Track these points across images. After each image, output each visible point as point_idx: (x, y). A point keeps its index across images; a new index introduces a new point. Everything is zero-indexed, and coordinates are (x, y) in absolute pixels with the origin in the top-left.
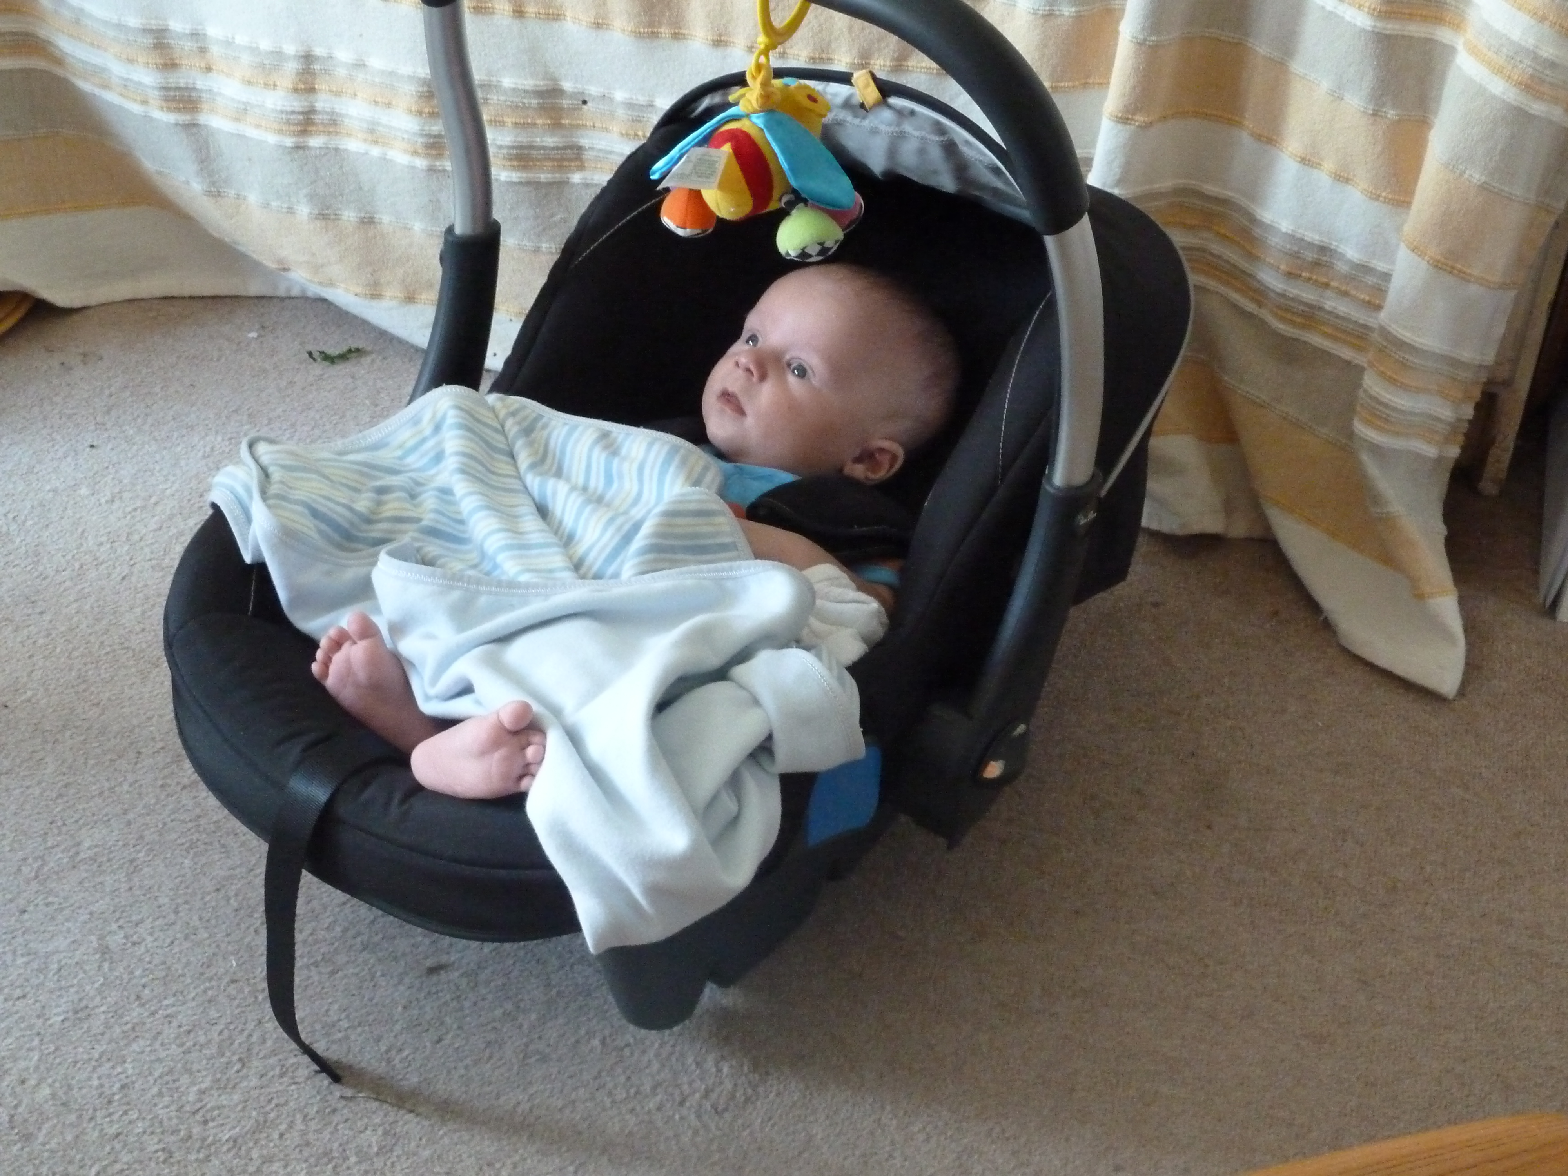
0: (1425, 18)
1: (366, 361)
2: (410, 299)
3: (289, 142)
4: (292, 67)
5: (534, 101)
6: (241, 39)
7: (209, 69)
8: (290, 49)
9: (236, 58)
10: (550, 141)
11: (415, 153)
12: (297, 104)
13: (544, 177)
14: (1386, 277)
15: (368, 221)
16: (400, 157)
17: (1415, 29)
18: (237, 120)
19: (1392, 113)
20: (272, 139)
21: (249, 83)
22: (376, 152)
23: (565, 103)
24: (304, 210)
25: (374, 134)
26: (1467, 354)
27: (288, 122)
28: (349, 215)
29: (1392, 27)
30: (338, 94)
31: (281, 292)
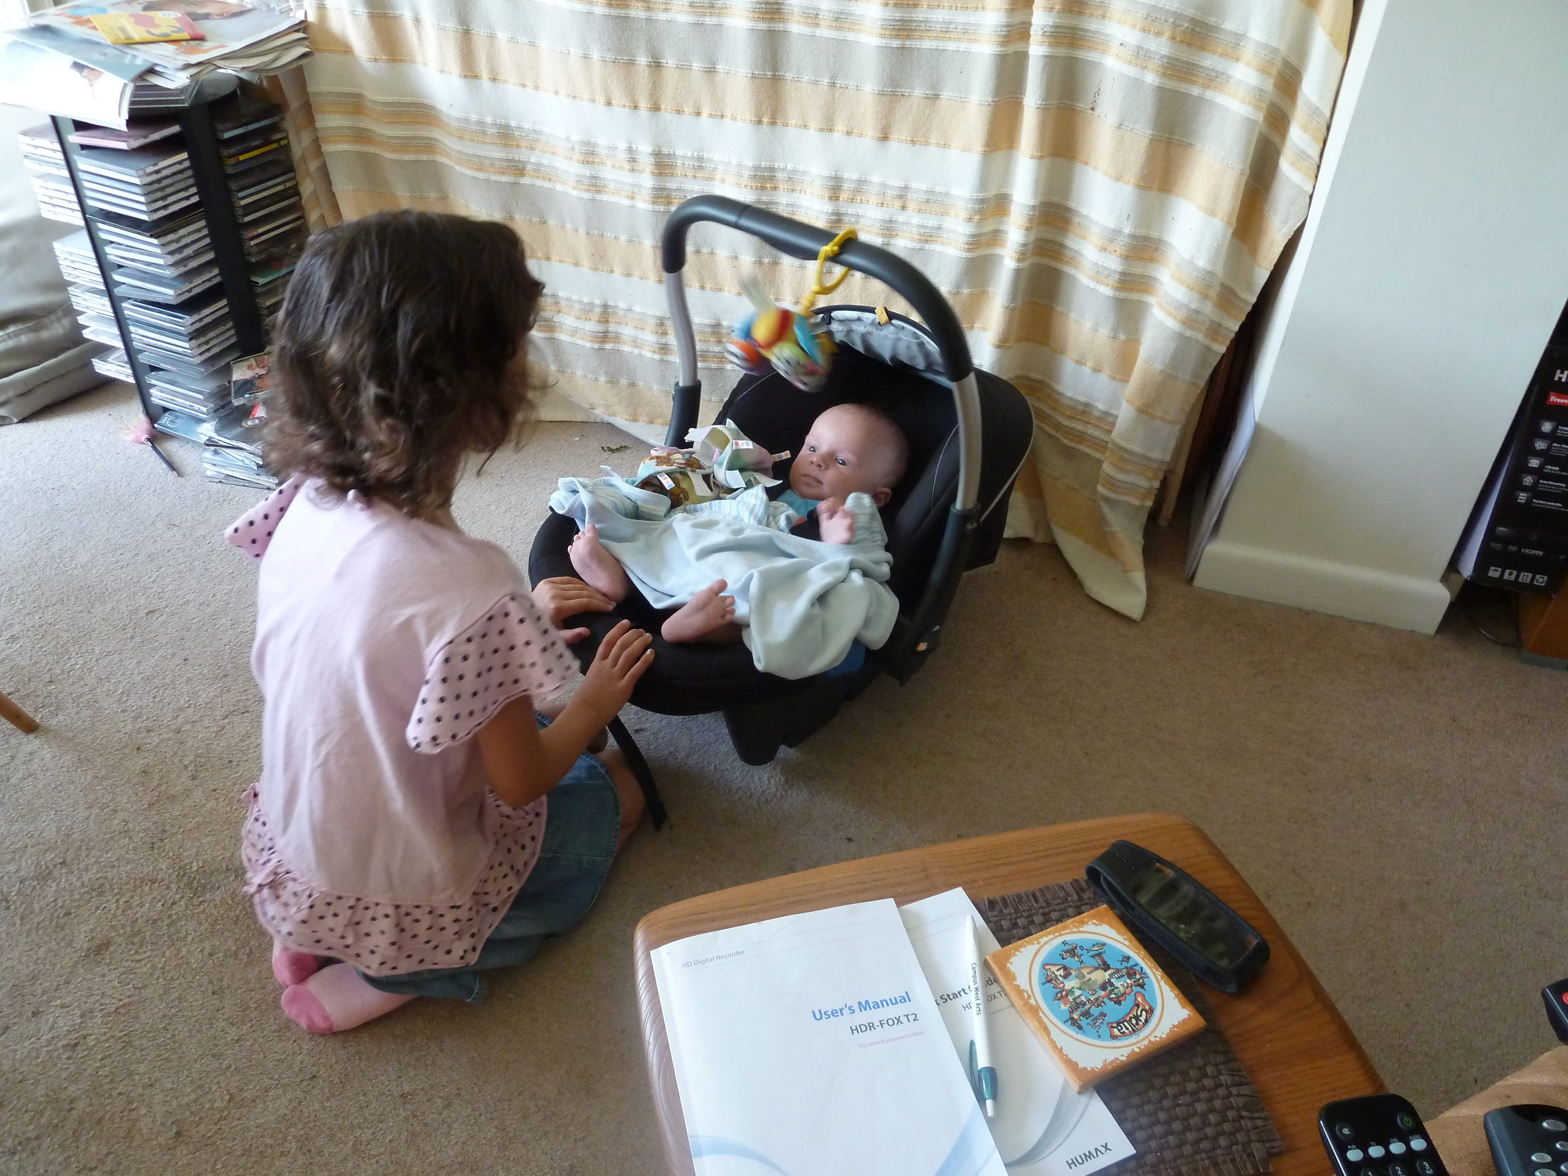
0: (1139, 291)
1: (628, 452)
2: (651, 422)
3: (596, 346)
4: (598, 310)
5: (709, 330)
6: (575, 297)
7: (560, 312)
8: (597, 302)
9: (572, 307)
10: (717, 349)
11: (654, 352)
12: (600, 328)
13: (713, 366)
14: (1116, 417)
15: (632, 385)
16: (648, 354)
17: (1135, 296)
18: (572, 336)
19: (1122, 337)
20: (588, 345)
21: (578, 318)
22: (636, 351)
23: (724, 331)
24: (602, 379)
25: (635, 343)
26: (1156, 455)
27: (596, 337)
28: (624, 382)
29: (1123, 295)
30: (619, 323)
31: (592, 420)
